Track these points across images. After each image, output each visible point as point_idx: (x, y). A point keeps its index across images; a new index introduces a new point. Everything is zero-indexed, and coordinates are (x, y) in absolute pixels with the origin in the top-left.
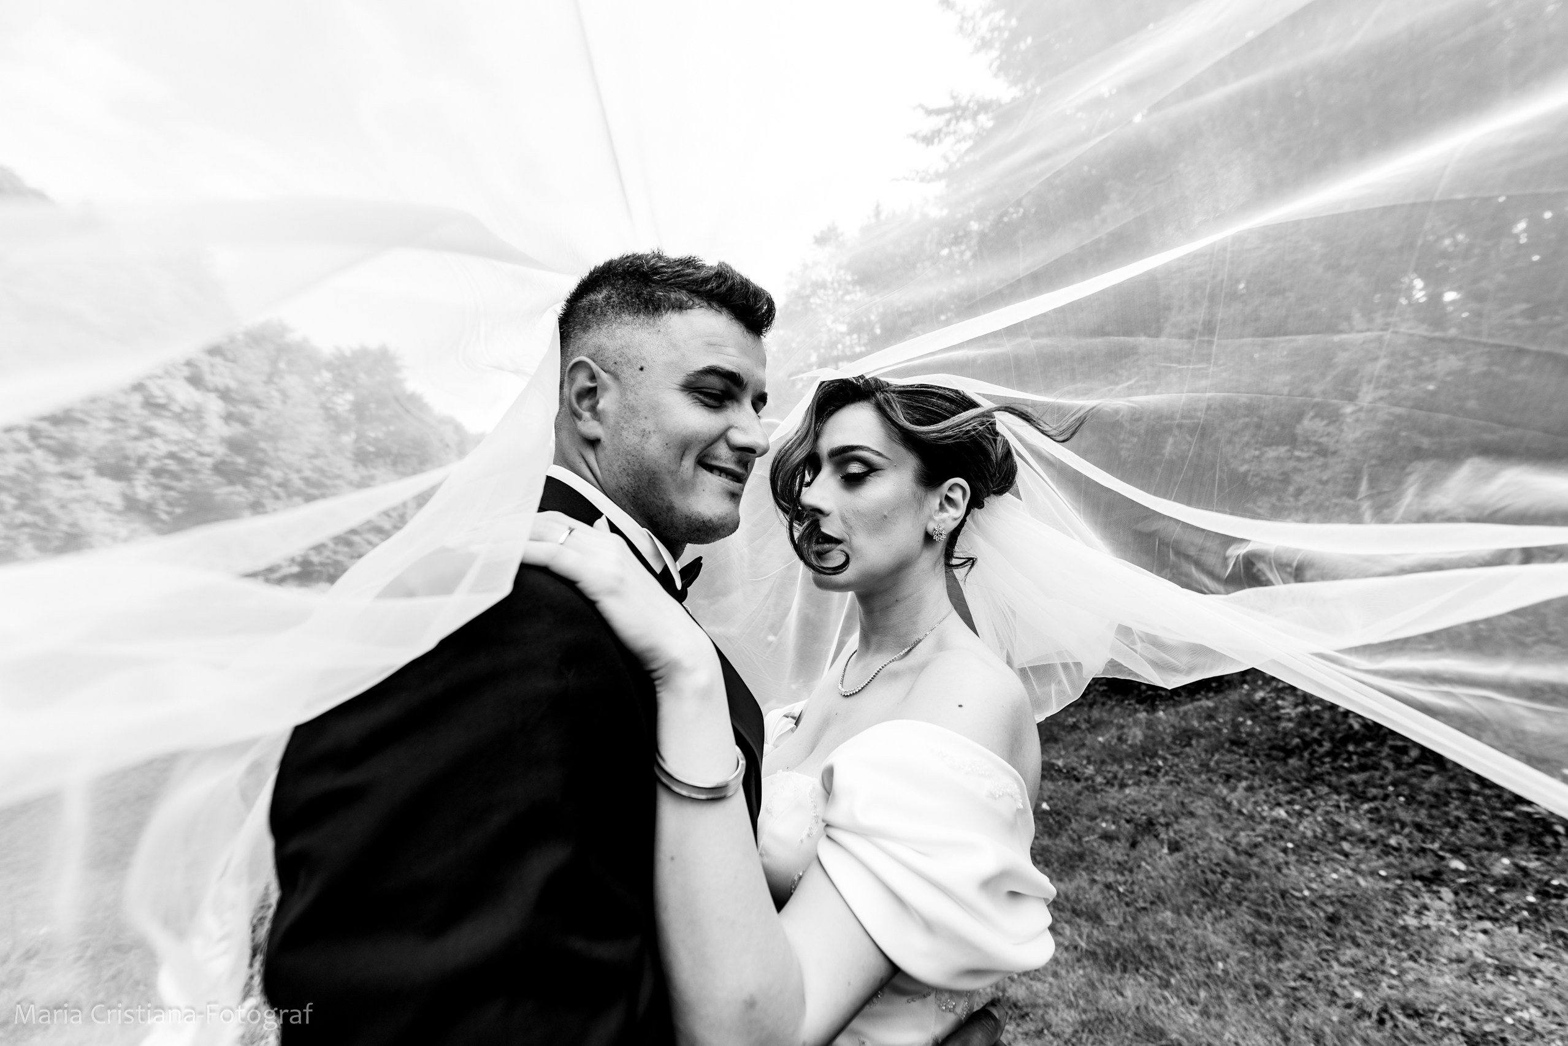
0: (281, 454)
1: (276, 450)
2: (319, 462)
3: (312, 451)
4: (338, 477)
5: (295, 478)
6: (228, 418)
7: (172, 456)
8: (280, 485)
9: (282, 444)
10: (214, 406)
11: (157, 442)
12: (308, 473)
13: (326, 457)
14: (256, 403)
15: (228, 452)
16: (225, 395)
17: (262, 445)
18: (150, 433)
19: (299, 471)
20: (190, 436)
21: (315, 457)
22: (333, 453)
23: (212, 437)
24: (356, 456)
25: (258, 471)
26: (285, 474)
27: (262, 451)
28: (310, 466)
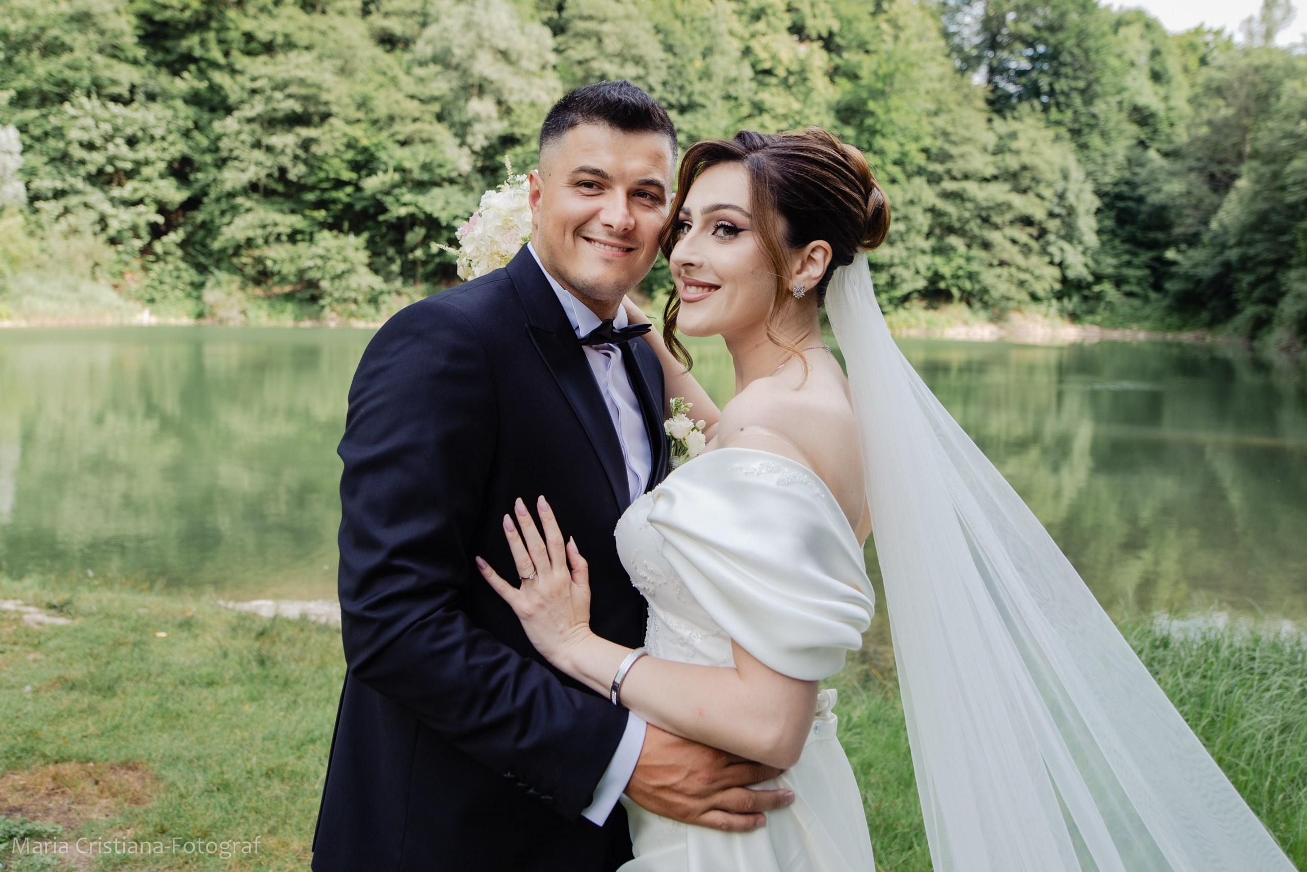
0: (894, 115)
1: (888, 110)
2: (941, 121)
3: (931, 106)
4: (967, 140)
5: (912, 148)
6: (834, 73)
8: (896, 163)
9: (894, 101)
10: (819, 59)
11: (766, 118)
12: (927, 142)
13: (950, 111)
14: (863, 47)
15: (837, 123)
16: (829, 43)
17: (871, 105)
18: (759, 108)
19: (917, 139)
20: (796, 106)
21: (936, 113)
22: (959, 104)
23: (818, 105)
24: (990, 102)
25: (870, 145)
26: (901, 145)
27: (872, 114)
28: (930, 129)
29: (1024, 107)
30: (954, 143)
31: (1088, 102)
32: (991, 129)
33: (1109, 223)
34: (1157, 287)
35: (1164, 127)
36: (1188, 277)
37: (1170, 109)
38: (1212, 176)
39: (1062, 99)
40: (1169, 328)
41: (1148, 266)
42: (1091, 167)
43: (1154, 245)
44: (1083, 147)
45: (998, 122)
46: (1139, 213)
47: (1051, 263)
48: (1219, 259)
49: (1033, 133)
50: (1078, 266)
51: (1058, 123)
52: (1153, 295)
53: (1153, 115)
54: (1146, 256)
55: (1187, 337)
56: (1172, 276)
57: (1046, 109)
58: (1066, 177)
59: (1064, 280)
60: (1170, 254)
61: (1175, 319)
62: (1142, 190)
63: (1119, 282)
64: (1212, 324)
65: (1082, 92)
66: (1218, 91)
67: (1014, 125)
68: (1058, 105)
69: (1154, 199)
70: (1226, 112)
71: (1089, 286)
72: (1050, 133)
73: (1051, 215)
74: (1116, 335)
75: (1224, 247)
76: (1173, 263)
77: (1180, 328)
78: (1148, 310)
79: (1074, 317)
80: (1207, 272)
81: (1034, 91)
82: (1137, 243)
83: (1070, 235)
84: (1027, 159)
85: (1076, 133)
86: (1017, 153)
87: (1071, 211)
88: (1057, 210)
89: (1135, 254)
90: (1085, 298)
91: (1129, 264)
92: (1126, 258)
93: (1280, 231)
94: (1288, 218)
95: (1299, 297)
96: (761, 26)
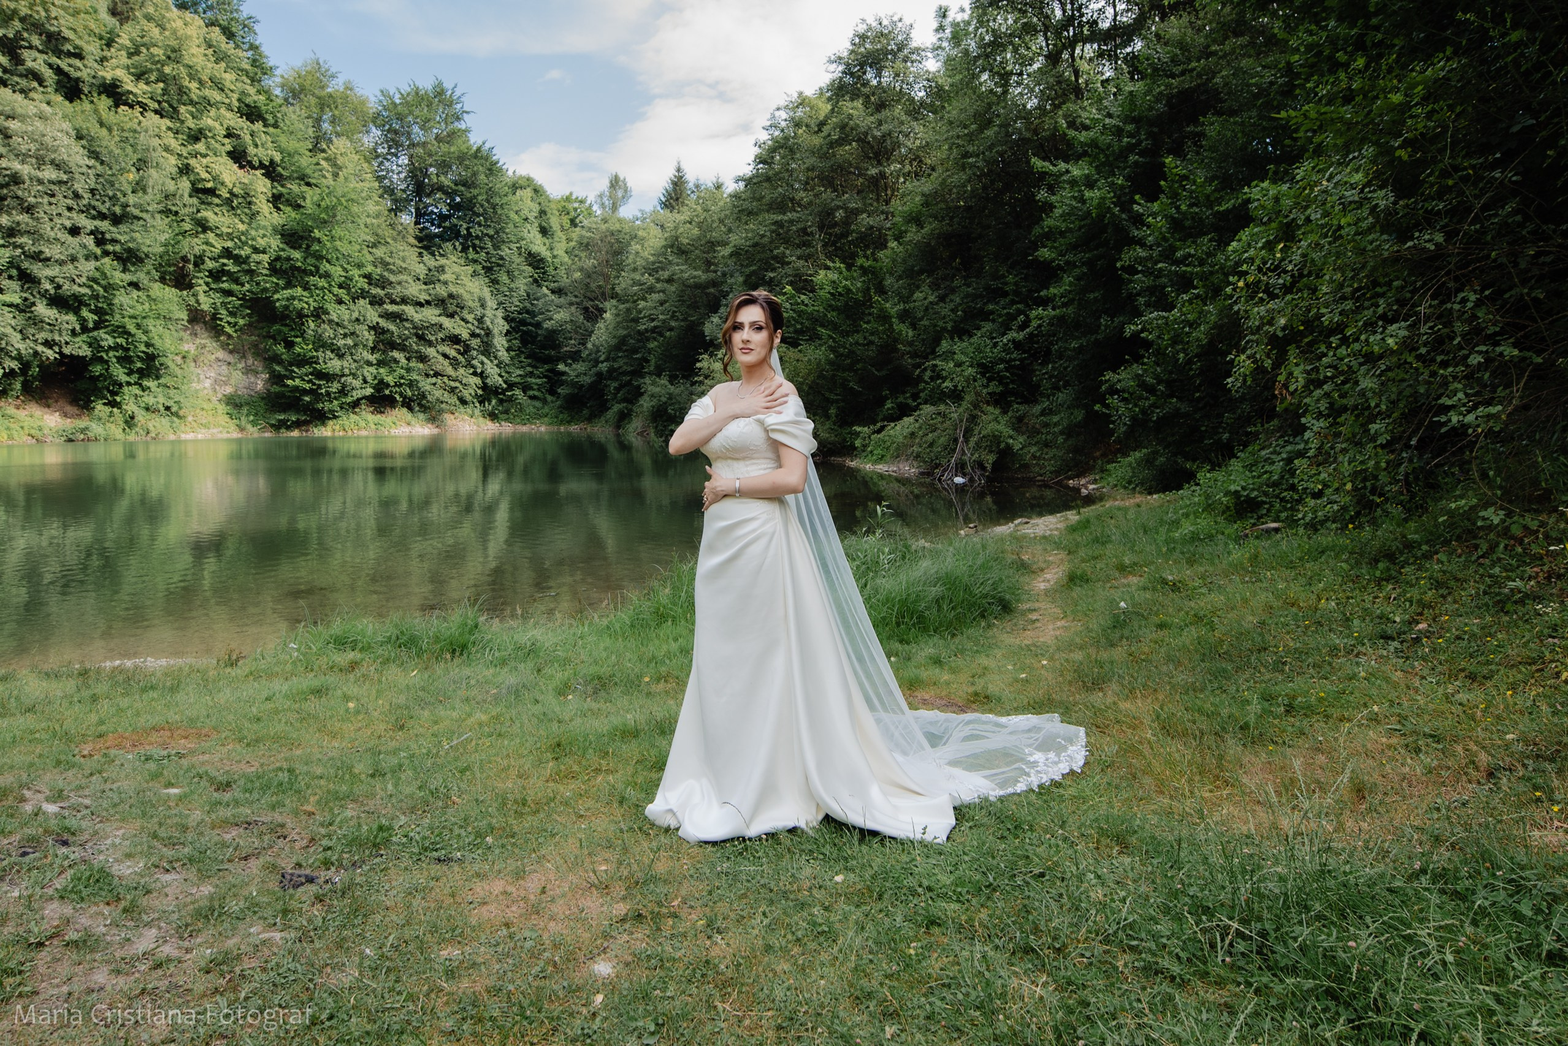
0: (338, 244)
1: (332, 239)
3: (370, 238)
4: (403, 270)
5: (355, 273)
6: (277, 201)
7: (227, 253)
8: (340, 286)
9: (338, 231)
10: (262, 186)
11: (211, 236)
12: (369, 269)
13: (387, 244)
14: (304, 179)
15: (284, 246)
16: (270, 171)
17: (317, 233)
18: (203, 226)
19: (359, 266)
20: (242, 227)
21: (374, 246)
22: (395, 239)
23: (265, 228)
24: (419, 239)
25: (317, 268)
26: (345, 270)
27: (319, 241)
28: (370, 258)
29: (448, 246)
30: (392, 272)
31: (496, 247)
32: (422, 262)
33: (516, 342)
34: (552, 392)
35: (551, 270)
36: (574, 384)
37: (555, 257)
38: (586, 309)
39: (477, 242)
40: (561, 423)
41: (545, 377)
42: (502, 299)
43: (548, 360)
44: (495, 282)
45: (427, 257)
46: (537, 335)
47: (475, 374)
48: (594, 370)
49: (457, 269)
50: (495, 377)
51: (475, 261)
52: (549, 398)
53: (542, 260)
54: (543, 369)
55: (574, 428)
56: (562, 383)
57: (465, 249)
58: (483, 306)
59: (485, 387)
60: (561, 367)
61: (564, 416)
62: (539, 318)
63: (525, 388)
64: (590, 419)
65: (491, 237)
66: (586, 246)
67: (442, 261)
68: (474, 247)
69: (547, 325)
70: (589, 263)
71: (504, 391)
72: (470, 269)
73: (473, 335)
74: (525, 429)
75: (597, 362)
76: (564, 373)
77: (569, 422)
78: (546, 410)
79: (493, 416)
80: (587, 380)
81: (453, 234)
82: (537, 359)
83: (487, 350)
84: (452, 289)
85: (488, 270)
86: (446, 283)
87: (489, 333)
88: (478, 331)
89: (536, 368)
90: (501, 401)
91: (531, 374)
92: (529, 369)
93: (635, 351)
94: (639, 341)
95: (652, 396)
96: (200, 147)
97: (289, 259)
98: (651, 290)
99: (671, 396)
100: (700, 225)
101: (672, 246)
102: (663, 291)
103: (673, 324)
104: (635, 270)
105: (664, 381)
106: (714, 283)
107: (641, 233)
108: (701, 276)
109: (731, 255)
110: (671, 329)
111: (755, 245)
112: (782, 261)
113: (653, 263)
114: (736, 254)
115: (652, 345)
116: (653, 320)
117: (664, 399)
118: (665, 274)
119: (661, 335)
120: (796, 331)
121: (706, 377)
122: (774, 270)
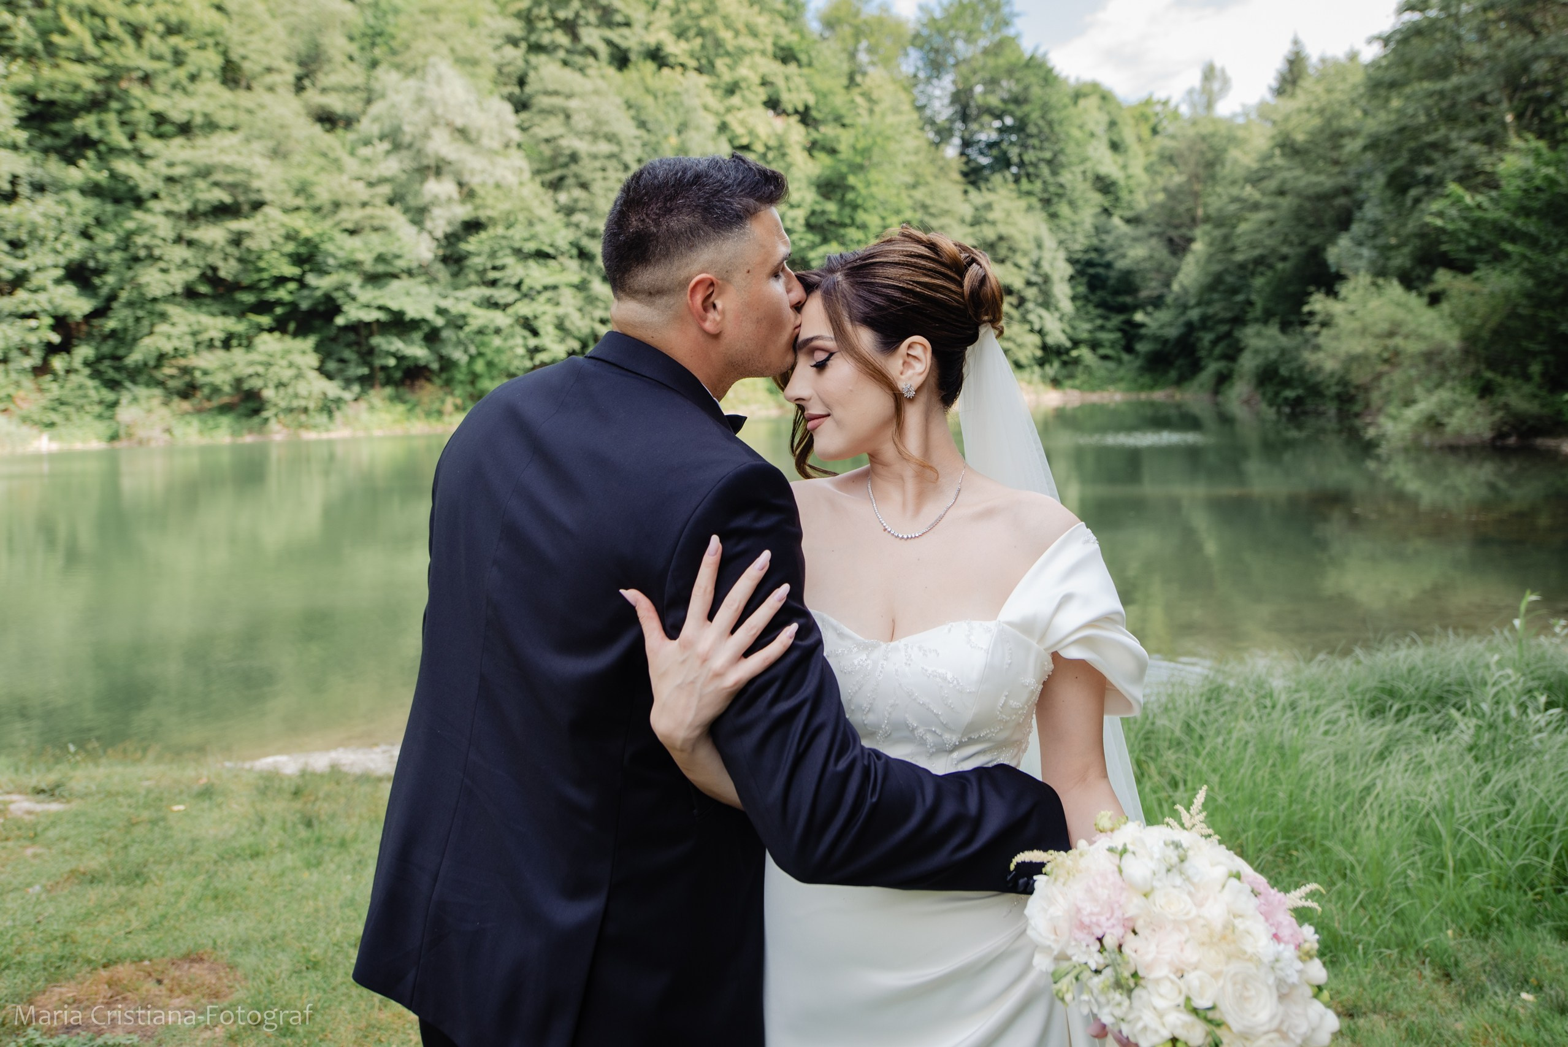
0: (874, 189)
1: (868, 184)
2: (919, 194)
3: (909, 179)
4: (945, 213)
6: (812, 148)
9: (873, 175)
10: (796, 134)
12: (908, 215)
13: (927, 183)
14: (839, 121)
15: (819, 198)
16: (805, 117)
17: (852, 180)
19: (898, 212)
21: (914, 186)
22: (936, 177)
23: (799, 180)
24: (965, 175)
25: (853, 219)
26: (883, 219)
27: (853, 188)
28: (909, 202)
29: (997, 178)
30: (932, 215)
31: (1054, 173)
32: (967, 200)
33: (1082, 289)
34: (1129, 349)
35: (1124, 195)
36: (1156, 338)
37: (1129, 177)
38: (1171, 241)
39: (1031, 170)
40: (1142, 388)
41: (1120, 330)
42: (1062, 236)
43: (1124, 309)
44: (1053, 216)
45: (973, 193)
46: (1108, 278)
47: (1032, 331)
48: (1183, 319)
49: (1006, 204)
50: (1057, 335)
51: (1029, 193)
52: (1126, 357)
53: (1113, 184)
54: (1116, 320)
55: (1159, 395)
56: (1141, 338)
57: (1017, 180)
58: (1040, 246)
59: (1045, 347)
60: (1139, 317)
61: (1146, 379)
62: (1110, 257)
63: (1094, 345)
64: (1181, 381)
65: (1049, 162)
66: (1169, 159)
67: (989, 197)
68: (1028, 175)
69: (1121, 264)
70: (1178, 179)
71: (1067, 351)
72: (1023, 203)
73: (1029, 283)
74: (1095, 397)
75: (1185, 308)
76: (1142, 325)
77: (1152, 388)
78: (1122, 372)
79: (1056, 383)
80: (1172, 332)
81: (1003, 162)
82: (1108, 308)
83: (1047, 302)
84: (1003, 230)
85: (1046, 202)
86: (993, 223)
87: (1047, 279)
88: (1034, 279)
89: (1106, 318)
90: (1065, 364)
91: (1102, 328)
92: (1099, 322)
93: (1235, 291)
94: (1240, 278)
95: (1257, 352)
96: (736, 100)
97: (823, 212)
98: (1256, 207)
99: (1283, 352)
100: (1321, 111)
101: (1282, 146)
102: (1272, 207)
103: (1285, 250)
104: (1234, 183)
105: (1273, 330)
106: (1346, 191)
107: (1240, 134)
108: (1325, 181)
109: (1365, 148)
110: (1284, 258)
111: (1401, 130)
112: (1444, 148)
113: (1257, 171)
114: (1373, 145)
115: (1258, 282)
116: (1254, 247)
117: (1273, 356)
118: (1272, 184)
119: (1271, 267)
120: (1470, 250)
121: (1324, 324)
122: (1430, 162)
